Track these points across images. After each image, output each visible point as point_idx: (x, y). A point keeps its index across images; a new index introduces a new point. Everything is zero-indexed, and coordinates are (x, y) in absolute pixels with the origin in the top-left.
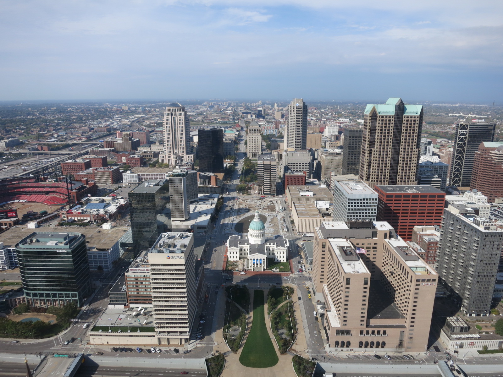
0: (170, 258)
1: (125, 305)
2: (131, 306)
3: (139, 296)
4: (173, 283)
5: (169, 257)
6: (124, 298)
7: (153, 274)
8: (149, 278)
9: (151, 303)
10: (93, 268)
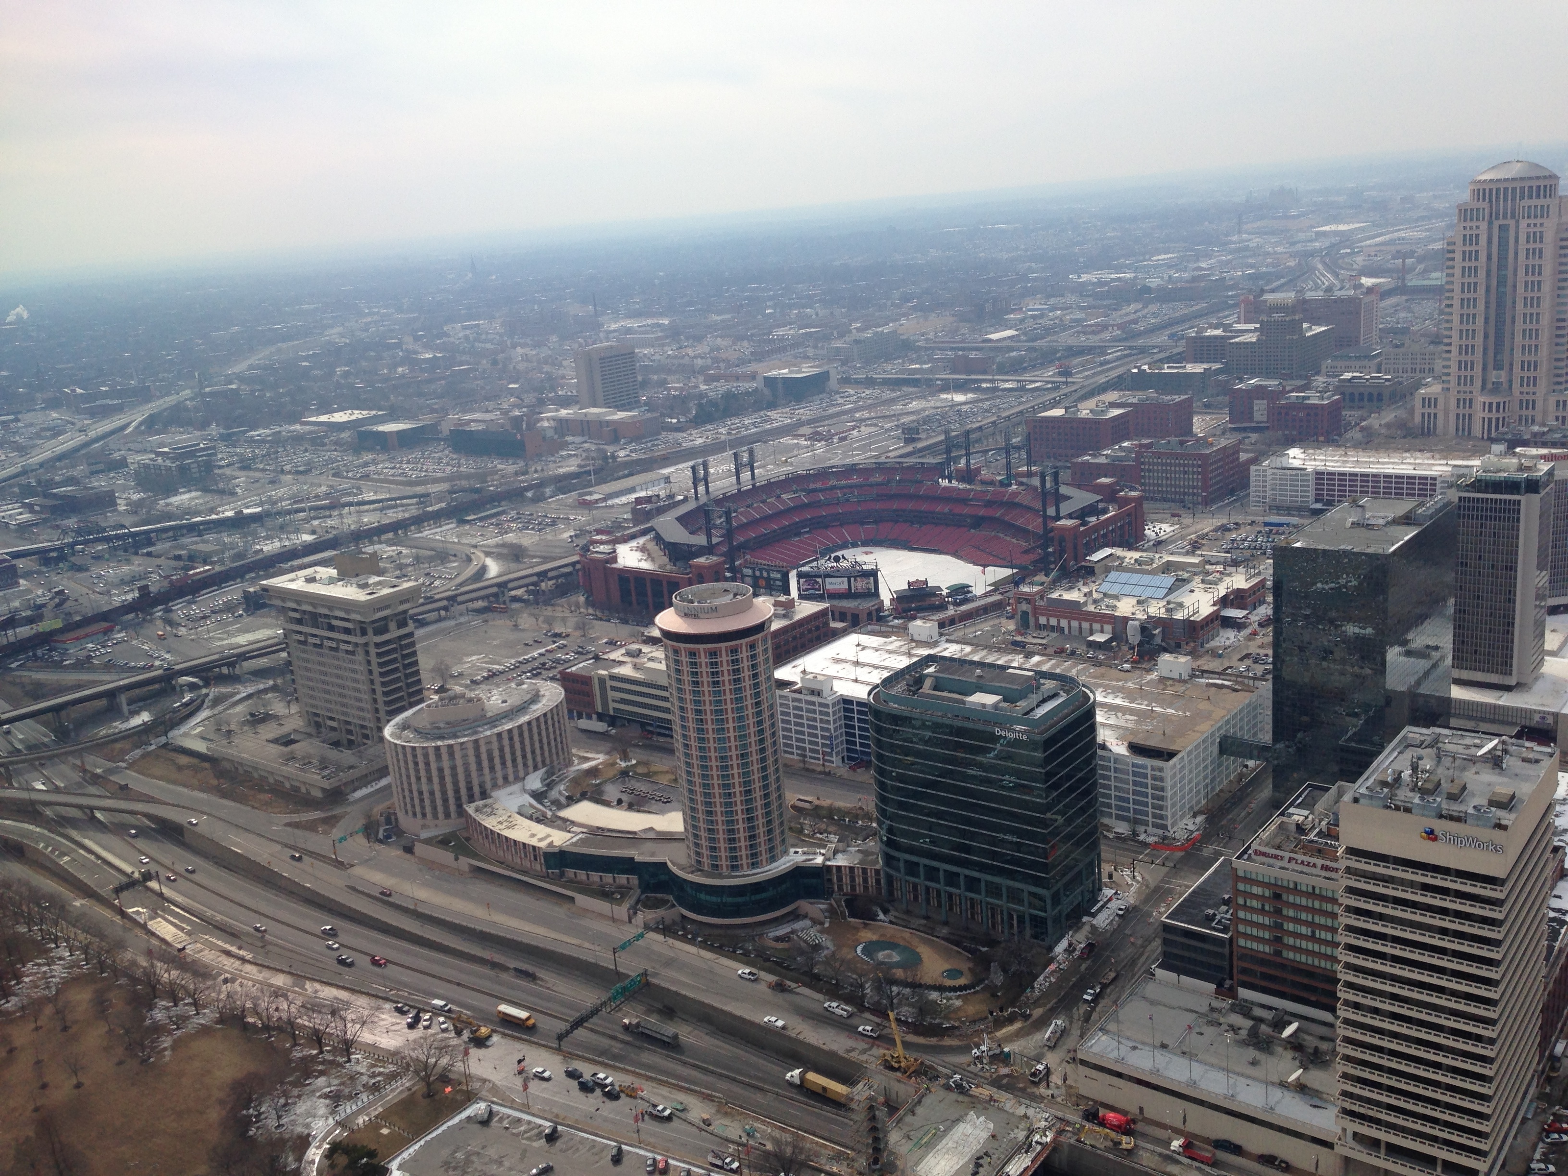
0: (1435, 839)
1: (1220, 985)
2: (1244, 993)
3: (1283, 966)
4: (1442, 951)
5: (1431, 835)
6: (1221, 956)
7: (1351, 890)
8: (1334, 901)
9: (1333, 1010)
10: (1110, 815)
